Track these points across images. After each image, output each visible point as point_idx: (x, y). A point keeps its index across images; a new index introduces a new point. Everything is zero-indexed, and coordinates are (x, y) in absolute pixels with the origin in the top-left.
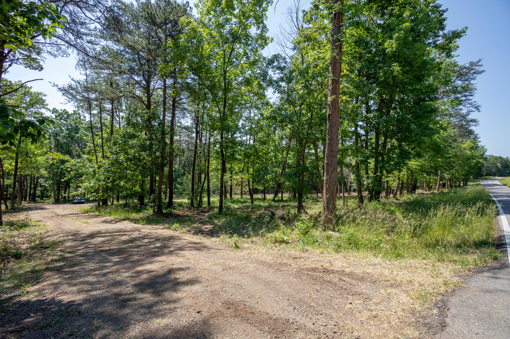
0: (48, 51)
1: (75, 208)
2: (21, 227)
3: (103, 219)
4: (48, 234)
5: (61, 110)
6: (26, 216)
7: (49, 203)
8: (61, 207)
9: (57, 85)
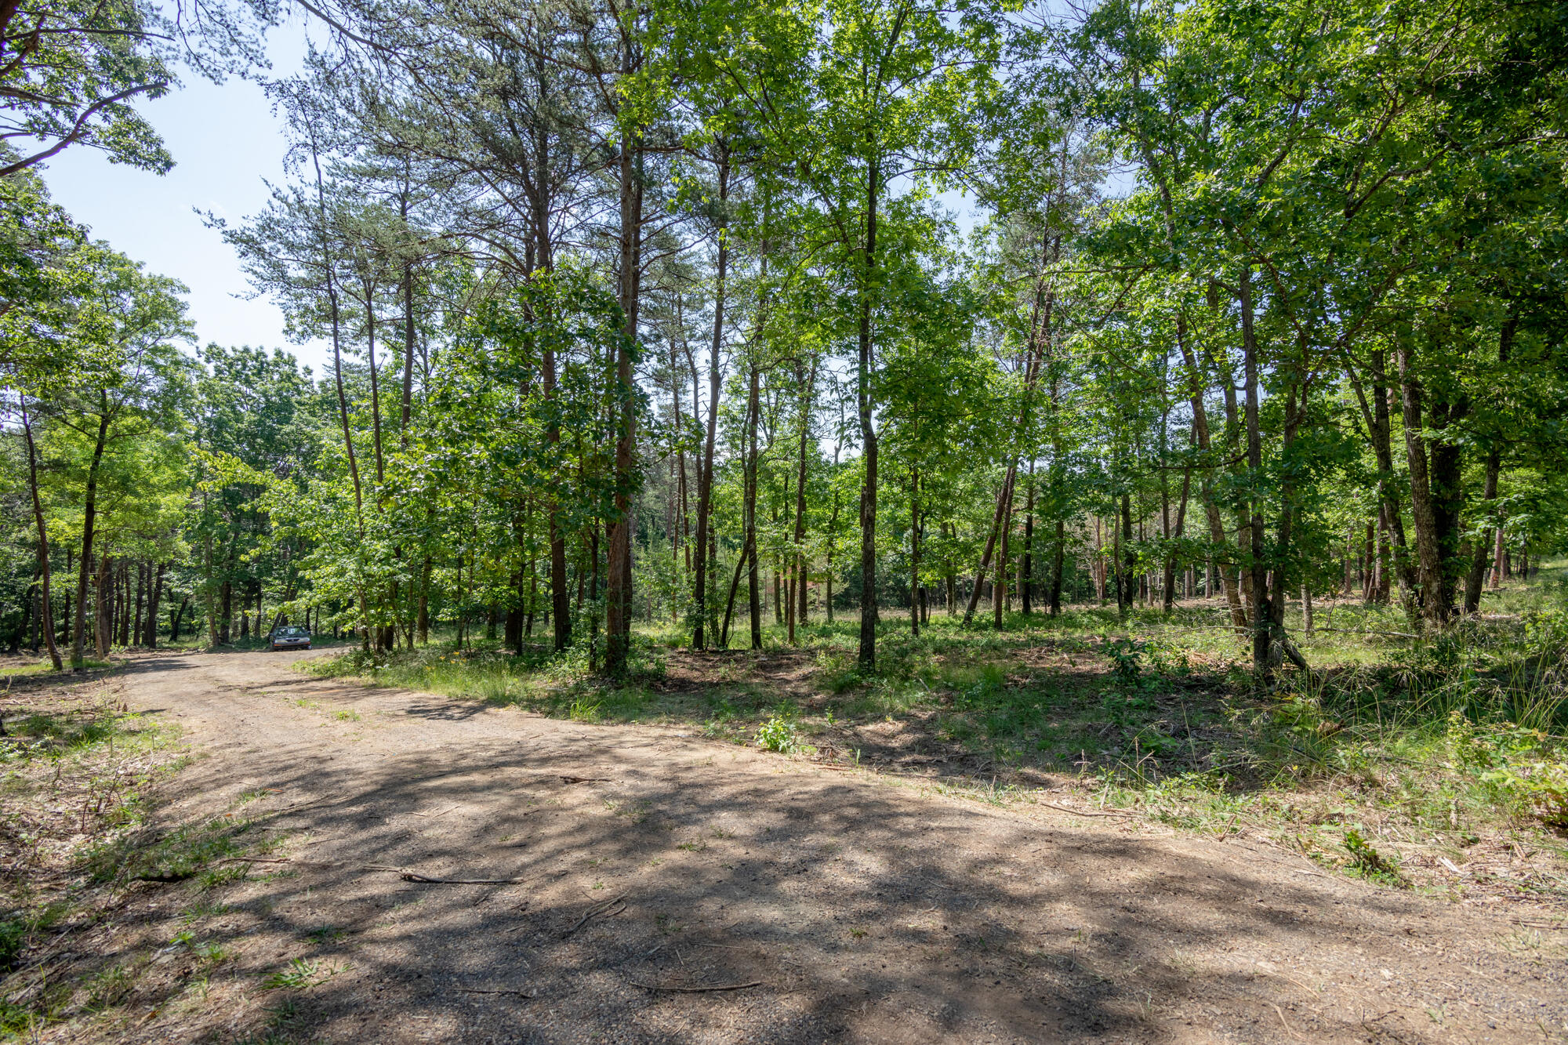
0: (189, 53)
1: (283, 664)
2: (74, 740)
3: (404, 699)
4: (189, 775)
5: (234, 350)
6: (116, 691)
7: (196, 649)
8: (237, 662)
9: (223, 223)
